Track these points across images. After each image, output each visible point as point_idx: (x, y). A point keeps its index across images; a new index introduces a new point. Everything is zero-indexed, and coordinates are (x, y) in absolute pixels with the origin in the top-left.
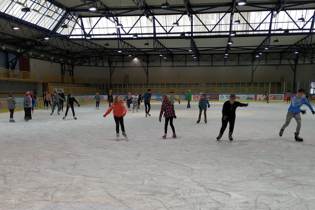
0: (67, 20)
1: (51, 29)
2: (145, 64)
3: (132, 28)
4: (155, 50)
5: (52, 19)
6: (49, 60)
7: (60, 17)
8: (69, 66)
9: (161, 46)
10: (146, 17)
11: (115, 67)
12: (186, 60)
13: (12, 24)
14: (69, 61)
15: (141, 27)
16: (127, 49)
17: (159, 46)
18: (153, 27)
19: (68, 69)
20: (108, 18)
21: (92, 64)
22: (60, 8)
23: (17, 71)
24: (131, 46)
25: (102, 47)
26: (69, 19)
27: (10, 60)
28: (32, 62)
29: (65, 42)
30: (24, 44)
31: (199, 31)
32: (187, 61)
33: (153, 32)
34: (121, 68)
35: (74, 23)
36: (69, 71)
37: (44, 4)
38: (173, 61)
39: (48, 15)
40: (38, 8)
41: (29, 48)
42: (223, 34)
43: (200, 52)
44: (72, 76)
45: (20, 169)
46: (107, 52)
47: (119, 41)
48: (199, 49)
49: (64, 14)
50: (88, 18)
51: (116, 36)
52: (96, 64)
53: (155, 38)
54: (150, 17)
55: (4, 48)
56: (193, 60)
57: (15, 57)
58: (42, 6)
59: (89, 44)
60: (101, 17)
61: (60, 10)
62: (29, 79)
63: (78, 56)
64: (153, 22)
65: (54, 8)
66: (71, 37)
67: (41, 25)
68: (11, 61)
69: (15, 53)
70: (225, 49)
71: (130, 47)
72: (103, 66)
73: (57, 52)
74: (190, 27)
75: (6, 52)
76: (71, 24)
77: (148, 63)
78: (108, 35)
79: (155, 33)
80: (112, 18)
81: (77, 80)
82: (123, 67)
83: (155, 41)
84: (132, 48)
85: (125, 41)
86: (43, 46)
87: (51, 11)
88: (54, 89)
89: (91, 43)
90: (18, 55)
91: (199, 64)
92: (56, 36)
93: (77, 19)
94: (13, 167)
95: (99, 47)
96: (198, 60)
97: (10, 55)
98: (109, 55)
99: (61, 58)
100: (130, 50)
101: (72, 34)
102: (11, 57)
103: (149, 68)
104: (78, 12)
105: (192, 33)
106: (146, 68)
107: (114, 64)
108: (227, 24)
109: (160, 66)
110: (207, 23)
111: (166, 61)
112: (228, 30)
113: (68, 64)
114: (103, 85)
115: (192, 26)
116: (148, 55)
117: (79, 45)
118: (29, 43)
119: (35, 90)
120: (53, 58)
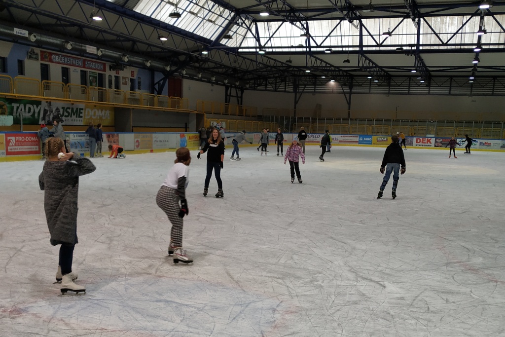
0: (235, 26)
1: (213, 39)
2: (347, 90)
3: (327, 37)
4: (361, 69)
5: (215, 24)
6: (209, 81)
7: (227, 22)
8: (237, 90)
9: (371, 64)
10: (349, 21)
11: (303, 92)
12: (409, 85)
13: (161, 32)
14: (237, 84)
15: (341, 36)
16: (320, 67)
17: (367, 64)
18: (360, 36)
19: (235, 95)
20: (293, 24)
21: (269, 87)
22: (227, 9)
23: (164, 96)
24: (326, 63)
25: (285, 64)
26: (238, 24)
27: (156, 81)
28: (187, 84)
29: (232, 56)
30: (176, 59)
31: (429, 43)
32: (412, 86)
33: (358, 44)
34: (312, 94)
35: (246, 30)
36: (237, 97)
37: (204, 4)
38: (389, 85)
39: (210, 19)
40: (196, 9)
41: (182, 65)
42: (466, 47)
43: (433, 73)
44: (240, 105)
45: (132, 232)
46: (291, 71)
47: (308, 56)
48: (431, 69)
49: (232, 18)
50: (266, 23)
51: (304, 49)
52: (276, 88)
53: (361, 51)
54: (355, 22)
55: (148, 64)
56: (420, 85)
57: (163, 76)
58: (202, 7)
59: (265, 60)
60: (284, 21)
61: (227, 12)
62: (179, 107)
63: (250, 76)
64: (359, 29)
65: (218, 9)
66: (240, 50)
67: (199, 33)
68: (158, 83)
69: (163, 71)
70: (470, 69)
71: (324, 64)
72: (285, 91)
73: (220, 70)
74: (416, 36)
75: (152, 70)
76: (242, 30)
77: (351, 88)
78: (292, 47)
79: (361, 45)
80: (298, 24)
81: (246, 110)
82: (314, 93)
83: (361, 57)
84: (328, 65)
85: (317, 56)
86: (201, 63)
87: (213, 14)
88: (212, 123)
89: (269, 58)
90: (168, 75)
91: (429, 91)
92: (220, 49)
93: (250, 25)
94: (126, 229)
95: (279, 64)
96: (428, 85)
97: (156, 73)
98: (294, 75)
99: (226, 79)
100: (323, 68)
101: (243, 45)
102: (159, 77)
103: (352, 95)
104: (253, 15)
105: (418, 45)
106: (348, 96)
107: (301, 89)
108: (474, 33)
109: (370, 93)
110: (443, 30)
111: (379, 86)
112: (476, 42)
113: (236, 87)
114: (282, 118)
115: (418, 34)
116: (352, 77)
117: (252, 60)
118: (182, 58)
119: (186, 124)
120: (214, 79)
